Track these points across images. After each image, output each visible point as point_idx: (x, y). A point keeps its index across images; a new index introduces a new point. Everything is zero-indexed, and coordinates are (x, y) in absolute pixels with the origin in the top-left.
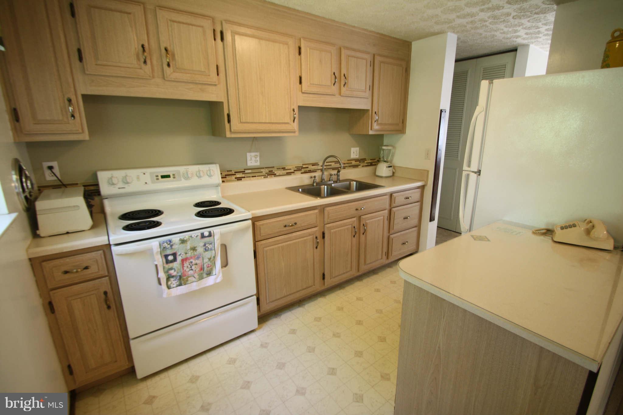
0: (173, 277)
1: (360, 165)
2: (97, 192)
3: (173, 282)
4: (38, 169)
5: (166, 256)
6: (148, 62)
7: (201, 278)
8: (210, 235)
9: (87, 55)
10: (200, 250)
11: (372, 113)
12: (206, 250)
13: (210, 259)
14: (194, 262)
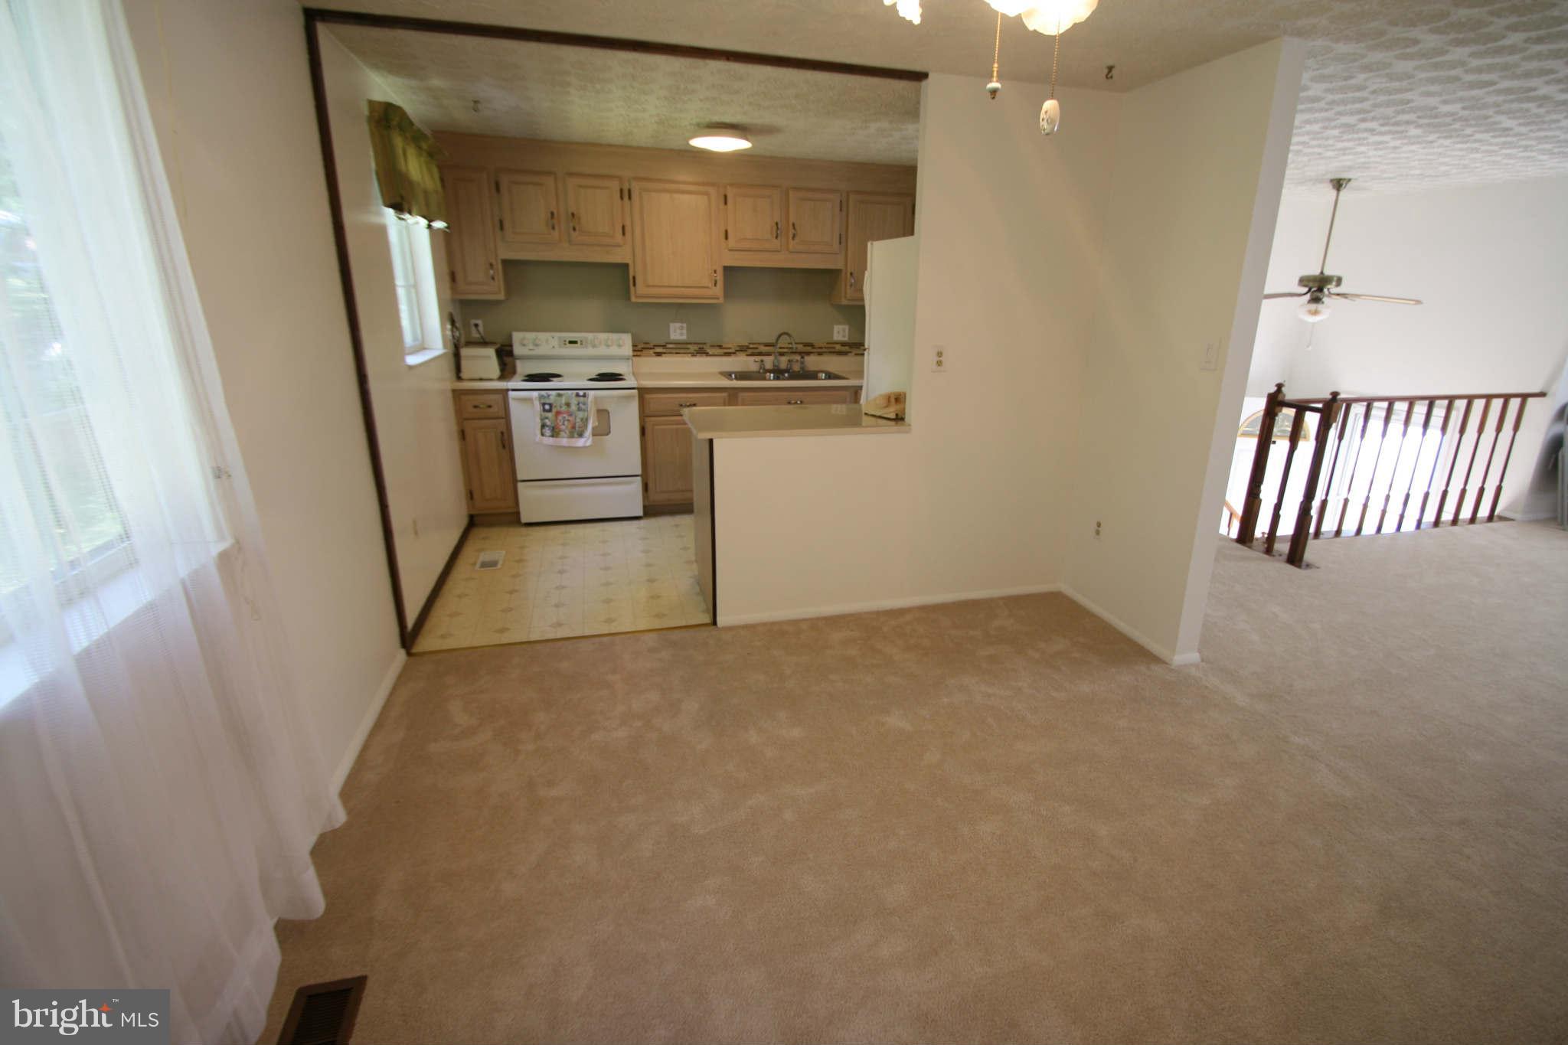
0: (547, 426)
1: (851, 352)
2: (510, 353)
3: (548, 432)
4: (466, 325)
5: (544, 404)
6: (556, 227)
7: (571, 436)
8: (584, 396)
9: (507, 225)
10: (574, 407)
11: (846, 273)
12: (579, 409)
13: (582, 419)
14: (567, 418)
